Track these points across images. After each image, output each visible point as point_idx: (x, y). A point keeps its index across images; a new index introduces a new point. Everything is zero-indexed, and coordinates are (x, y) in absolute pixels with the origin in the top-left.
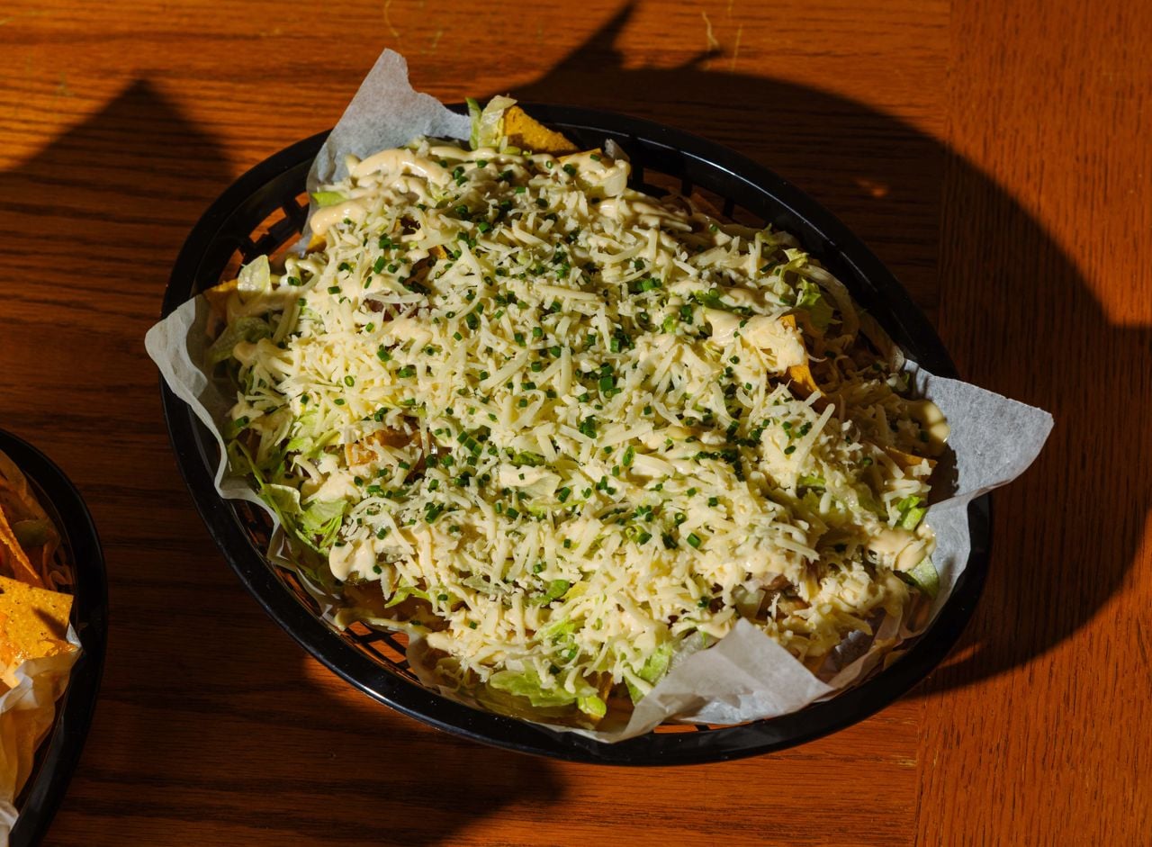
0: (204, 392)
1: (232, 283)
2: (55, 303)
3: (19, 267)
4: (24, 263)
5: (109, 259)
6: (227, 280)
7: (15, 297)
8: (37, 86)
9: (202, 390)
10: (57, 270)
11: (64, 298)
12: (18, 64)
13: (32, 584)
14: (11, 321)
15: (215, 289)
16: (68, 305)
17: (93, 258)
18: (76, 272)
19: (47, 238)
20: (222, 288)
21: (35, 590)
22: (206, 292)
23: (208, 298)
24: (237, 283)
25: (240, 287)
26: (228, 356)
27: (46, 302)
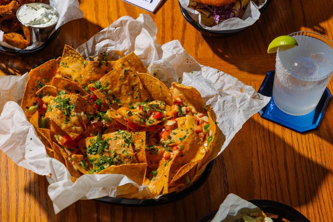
0: (231, 216)
1: (266, 216)
2: (260, 177)
3: (268, 166)
4: (270, 168)
5: (276, 188)
6: (266, 215)
7: (260, 168)
8: (323, 158)
9: (231, 215)
10: (270, 176)
11: (262, 179)
12: (328, 152)
13: (169, 183)
14: (252, 168)
15: (263, 212)
16: (260, 180)
17: (275, 184)
18: (270, 180)
19: (278, 171)
20: (263, 214)
21: (167, 184)
22: (261, 210)
23: (260, 211)
24: (266, 217)
25: (266, 219)
26: (245, 220)
27: (260, 175)
